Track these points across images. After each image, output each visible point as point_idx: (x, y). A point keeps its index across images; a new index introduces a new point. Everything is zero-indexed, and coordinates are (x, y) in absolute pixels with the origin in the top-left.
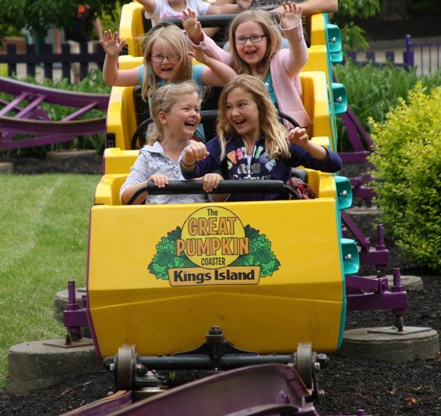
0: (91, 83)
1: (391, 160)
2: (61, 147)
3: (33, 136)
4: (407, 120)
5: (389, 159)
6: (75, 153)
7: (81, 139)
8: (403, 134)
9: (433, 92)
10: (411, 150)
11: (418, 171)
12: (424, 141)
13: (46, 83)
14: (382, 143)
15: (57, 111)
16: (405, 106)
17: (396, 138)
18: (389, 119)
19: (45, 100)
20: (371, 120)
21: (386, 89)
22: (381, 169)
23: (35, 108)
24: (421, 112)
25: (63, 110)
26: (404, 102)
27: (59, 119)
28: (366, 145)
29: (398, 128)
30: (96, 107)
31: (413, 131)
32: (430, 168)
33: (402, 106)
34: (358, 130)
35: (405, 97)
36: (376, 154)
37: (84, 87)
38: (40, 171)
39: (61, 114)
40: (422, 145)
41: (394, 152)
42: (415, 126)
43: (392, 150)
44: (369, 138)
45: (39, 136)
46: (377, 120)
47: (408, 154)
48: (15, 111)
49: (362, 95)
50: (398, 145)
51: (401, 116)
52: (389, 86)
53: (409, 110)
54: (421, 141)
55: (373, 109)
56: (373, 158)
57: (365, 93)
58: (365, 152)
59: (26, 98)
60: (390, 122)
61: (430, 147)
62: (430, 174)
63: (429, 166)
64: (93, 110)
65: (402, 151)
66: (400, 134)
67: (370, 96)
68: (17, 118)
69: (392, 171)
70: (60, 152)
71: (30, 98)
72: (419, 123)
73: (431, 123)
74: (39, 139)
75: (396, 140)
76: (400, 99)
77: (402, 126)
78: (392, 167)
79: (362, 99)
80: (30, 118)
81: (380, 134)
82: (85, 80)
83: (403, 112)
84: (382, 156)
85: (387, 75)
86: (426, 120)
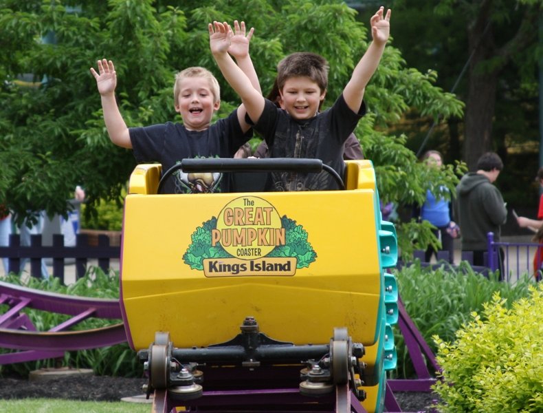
0: (89, 285)
1: (461, 391)
2: (48, 365)
3: (15, 351)
4: (482, 340)
5: (459, 390)
6: (66, 372)
7: (74, 354)
8: (478, 359)
9: (515, 305)
10: (484, 378)
11: (494, 405)
12: (503, 367)
13: (32, 284)
14: (450, 369)
15: (45, 319)
16: (480, 323)
17: (468, 363)
18: (460, 338)
19: (30, 305)
20: (436, 339)
21: (460, 299)
22: (449, 402)
23: (17, 315)
24: (500, 331)
25: (53, 318)
26: (479, 317)
27: (47, 329)
28: (432, 369)
29: (471, 350)
30: (93, 315)
31: (489, 354)
32: (509, 402)
33: (476, 322)
34: (423, 351)
35: (481, 311)
36: (443, 382)
37: (79, 289)
38: (21, 395)
39: (50, 323)
40: (500, 372)
41: (465, 380)
42: (492, 348)
43: (462, 378)
44: (436, 362)
45: (21, 351)
46: (444, 339)
47: (482, 383)
49: (429, 307)
50: (470, 372)
51: (474, 335)
52: (463, 295)
53: (485, 327)
54: (499, 367)
55: (443, 324)
56: (438, 388)
57: (433, 302)
58: (432, 379)
59: (6, 302)
60: (461, 343)
61: (509, 376)
62: (509, 409)
63: (508, 399)
64: (91, 319)
65: (476, 378)
66: (474, 358)
67: (440, 307)
69: (463, 405)
70: (48, 371)
71: (11, 302)
72: (497, 345)
73: (511, 345)
74: (21, 355)
75: (468, 365)
76: (474, 314)
77: (476, 347)
78: (462, 399)
79: (429, 311)
80: (10, 327)
81: (448, 358)
82: (82, 279)
83: (477, 329)
84: (450, 385)
85: (461, 283)
86: (506, 340)
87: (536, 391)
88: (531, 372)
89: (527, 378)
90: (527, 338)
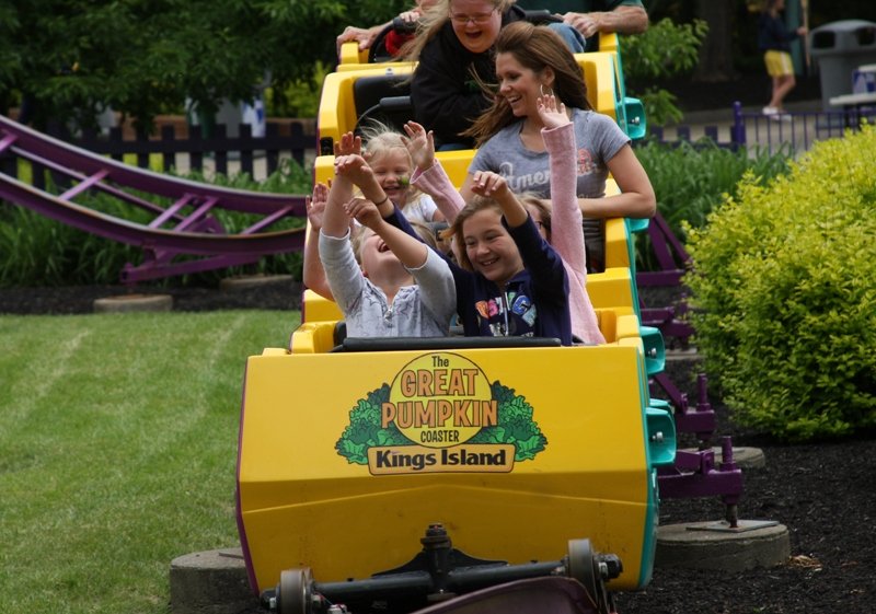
0: (284, 180)
1: (715, 282)
2: (241, 271)
3: (202, 257)
4: (737, 224)
5: (713, 281)
6: (262, 279)
7: (270, 259)
8: (733, 245)
9: (772, 182)
10: (744, 265)
11: (755, 295)
12: (763, 253)
13: (219, 180)
14: (702, 258)
15: (236, 220)
16: (733, 204)
17: (722, 250)
18: (712, 223)
19: (217, 205)
20: (685, 226)
21: (706, 180)
22: (702, 295)
23: (203, 216)
24: (758, 213)
25: (244, 219)
26: (731, 199)
27: (239, 231)
28: (680, 260)
29: (725, 236)
30: (289, 214)
31: (746, 239)
32: (772, 292)
33: (728, 204)
34: (667, 239)
35: (733, 193)
36: (694, 274)
37: (273, 186)
38: (211, 307)
39: (241, 224)
40: (760, 259)
41: (720, 270)
42: (749, 232)
43: (716, 268)
44: (684, 252)
45: (210, 256)
46: (693, 225)
47: (741, 271)
48: (174, 221)
49: (671, 191)
50: (725, 261)
51: (728, 219)
52: (710, 175)
53: (739, 209)
54: (759, 253)
55: (689, 209)
56: (689, 279)
57: (676, 184)
58: (678, 271)
59: (190, 202)
60: (714, 227)
61: (771, 262)
62: (773, 299)
63: (770, 288)
64: (287, 219)
65: (733, 266)
66: (729, 245)
67: (684, 190)
68: (177, 231)
69: (718, 298)
70: (240, 278)
71: (196, 202)
72: (754, 228)
73: (772, 228)
74: (209, 261)
75: (722, 252)
76: (725, 195)
77: (730, 232)
78: (717, 291)
79: (671, 195)
80: (197, 230)
81: (700, 244)
82: (275, 174)
83: (731, 212)
84: (703, 276)
85: (707, 160)
86: (764, 223)
87: (802, 278)
88: (795, 257)
89: (791, 265)
90: (787, 219)
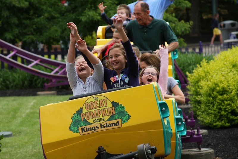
4: (201, 73)
5: (194, 87)
8: (200, 78)
9: (210, 62)
10: (202, 83)
11: (205, 91)
12: (207, 80)
14: (192, 81)
16: (200, 68)
20: (187, 73)
21: (193, 61)
22: (192, 91)
23: (64, 71)
24: (206, 70)
28: (186, 82)
29: (197, 76)
31: (203, 76)
32: (210, 90)
34: (183, 77)
35: (200, 64)
41: (196, 84)
42: (204, 75)
43: (195, 84)
44: (187, 80)
47: (202, 85)
48: (57, 72)
49: (184, 64)
50: (198, 82)
51: (198, 71)
53: (201, 69)
55: (188, 69)
56: (188, 87)
58: (186, 84)
60: (195, 73)
61: (209, 82)
62: (210, 92)
65: (199, 84)
67: (187, 64)
68: (58, 75)
73: (209, 74)
75: (197, 80)
76: (198, 65)
77: (199, 75)
78: (195, 90)
81: (191, 78)
84: (192, 86)
85: (193, 56)
86: (208, 72)
87: (217, 86)
88: (215, 81)
89: (214, 83)
90: (213, 71)
